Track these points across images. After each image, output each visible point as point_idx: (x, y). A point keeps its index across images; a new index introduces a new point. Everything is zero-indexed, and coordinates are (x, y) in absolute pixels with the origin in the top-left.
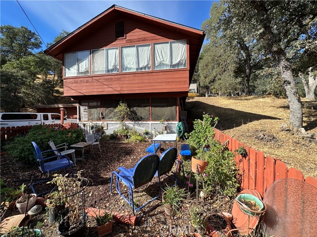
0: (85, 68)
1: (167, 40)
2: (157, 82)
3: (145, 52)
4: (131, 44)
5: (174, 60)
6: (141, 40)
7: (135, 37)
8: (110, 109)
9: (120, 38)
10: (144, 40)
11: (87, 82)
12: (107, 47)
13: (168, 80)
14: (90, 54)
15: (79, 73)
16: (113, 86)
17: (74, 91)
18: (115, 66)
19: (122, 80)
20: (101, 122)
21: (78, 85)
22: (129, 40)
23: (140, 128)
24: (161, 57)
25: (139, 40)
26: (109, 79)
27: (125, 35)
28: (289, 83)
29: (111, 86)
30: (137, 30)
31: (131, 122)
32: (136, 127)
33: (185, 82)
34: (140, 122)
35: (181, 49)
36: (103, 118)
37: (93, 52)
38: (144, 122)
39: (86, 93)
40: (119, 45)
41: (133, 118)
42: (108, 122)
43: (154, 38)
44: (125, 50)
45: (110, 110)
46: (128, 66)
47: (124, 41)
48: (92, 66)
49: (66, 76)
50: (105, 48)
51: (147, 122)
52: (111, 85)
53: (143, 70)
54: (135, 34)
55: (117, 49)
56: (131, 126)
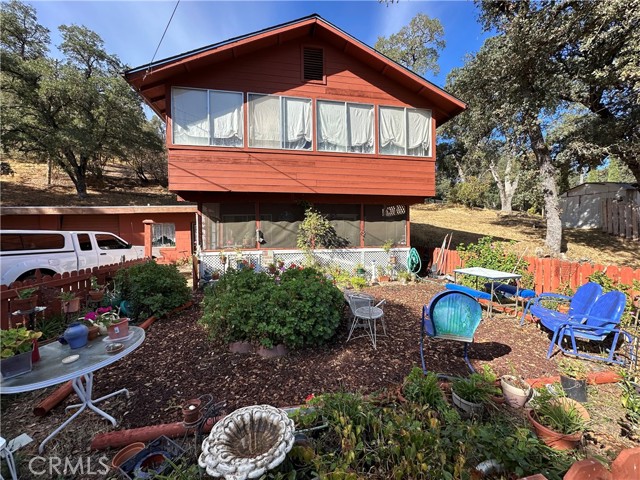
0: (228, 130)
1: (402, 104)
2: (384, 177)
3: (363, 117)
4: (336, 97)
5: (411, 141)
6: (356, 94)
7: (345, 87)
8: (279, 223)
9: (315, 81)
10: (361, 95)
11: (235, 162)
12: (287, 94)
13: (403, 175)
14: (245, 102)
15: (212, 139)
16: (299, 177)
17: (199, 181)
18: (302, 136)
19: (316, 165)
20: (261, 252)
21: (209, 166)
22: (332, 89)
23: (343, 261)
24: (391, 132)
25: (352, 94)
26: (290, 161)
27: (324, 77)
28: (551, 193)
29: (294, 177)
30: (347, 73)
31: (326, 250)
32: (336, 259)
33: (429, 180)
34: (344, 250)
35: (422, 124)
36: (263, 243)
37: (252, 98)
38: (351, 250)
39: (233, 185)
40: (311, 95)
41: (330, 241)
42: (276, 252)
43: (378, 96)
44: (324, 108)
45: (280, 226)
46: (330, 141)
47: (322, 89)
48: (250, 129)
49: (176, 143)
50: (280, 95)
51: (358, 250)
52: (294, 174)
53: (357, 152)
54: (344, 80)
55: (308, 101)
56: (326, 257)
